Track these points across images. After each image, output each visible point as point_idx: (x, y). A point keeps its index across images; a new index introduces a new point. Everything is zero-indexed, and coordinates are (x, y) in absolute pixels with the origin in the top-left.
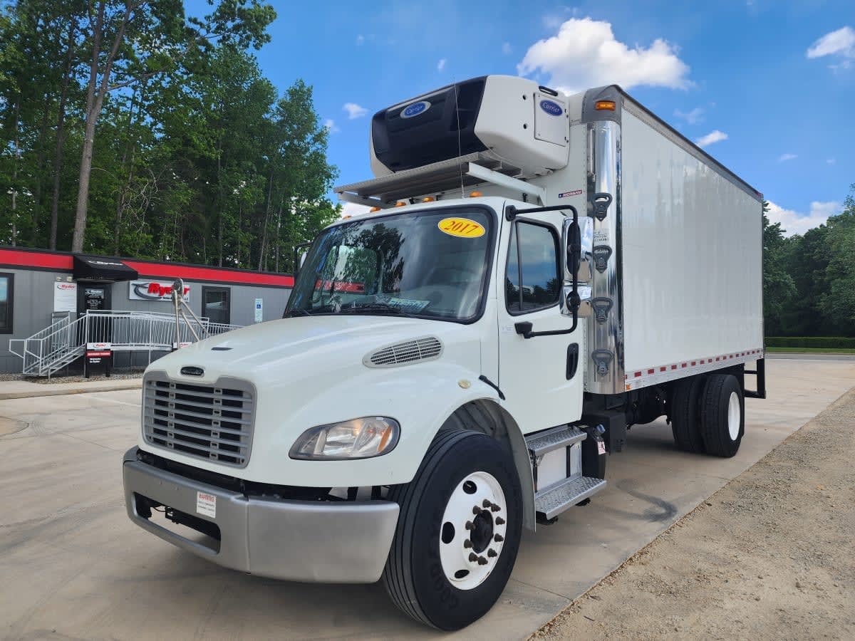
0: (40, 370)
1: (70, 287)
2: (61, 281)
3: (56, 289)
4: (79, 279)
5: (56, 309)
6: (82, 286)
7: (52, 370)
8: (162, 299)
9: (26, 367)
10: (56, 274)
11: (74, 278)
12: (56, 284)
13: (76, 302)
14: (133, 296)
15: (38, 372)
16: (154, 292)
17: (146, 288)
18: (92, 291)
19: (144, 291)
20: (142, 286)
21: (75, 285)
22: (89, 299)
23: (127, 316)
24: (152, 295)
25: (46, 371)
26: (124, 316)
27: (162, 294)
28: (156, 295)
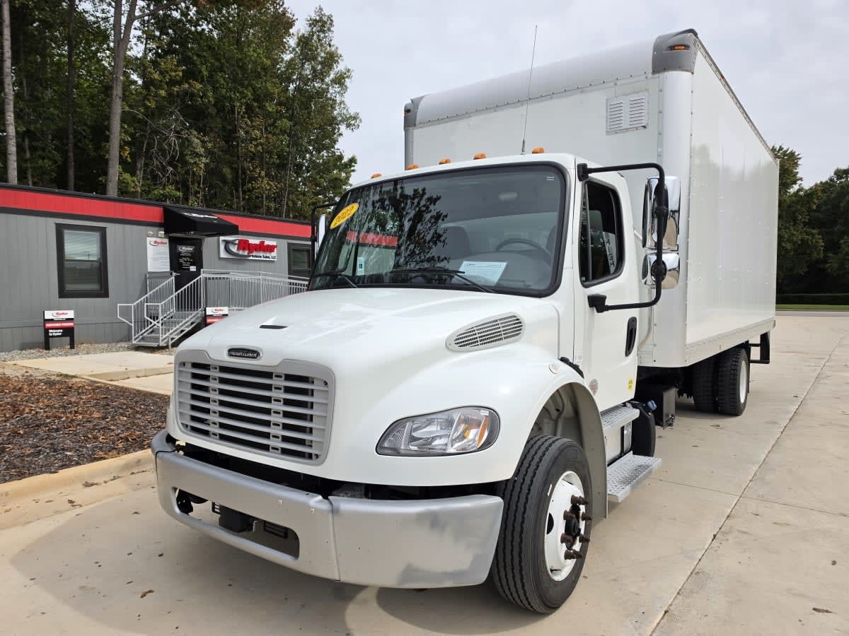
0: (161, 339)
1: (162, 243)
2: (152, 236)
3: (148, 245)
4: (170, 235)
5: (150, 269)
6: (174, 243)
7: (172, 339)
8: (251, 258)
9: (135, 335)
10: (149, 228)
11: (166, 232)
12: (148, 239)
13: (168, 260)
14: (223, 254)
15: (158, 342)
16: (244, 249)
17: (236, 244)
18: (184, 248)
19: (234, 249)
20: (233, 243)
21: (166, 241)
22: (181, 257)
23: (225, 276)
24: (241, 252)
25: (166, 340)
26: (222, 276)
27: (250, 251)
28: (246, 253)
